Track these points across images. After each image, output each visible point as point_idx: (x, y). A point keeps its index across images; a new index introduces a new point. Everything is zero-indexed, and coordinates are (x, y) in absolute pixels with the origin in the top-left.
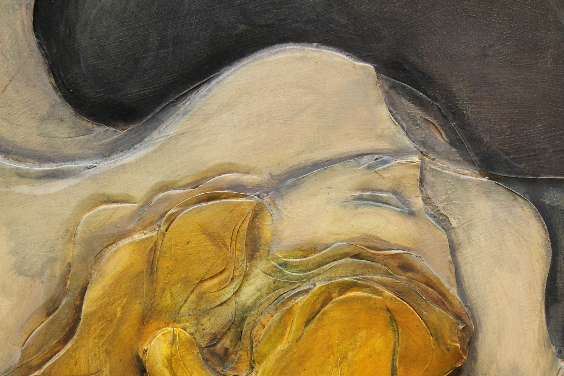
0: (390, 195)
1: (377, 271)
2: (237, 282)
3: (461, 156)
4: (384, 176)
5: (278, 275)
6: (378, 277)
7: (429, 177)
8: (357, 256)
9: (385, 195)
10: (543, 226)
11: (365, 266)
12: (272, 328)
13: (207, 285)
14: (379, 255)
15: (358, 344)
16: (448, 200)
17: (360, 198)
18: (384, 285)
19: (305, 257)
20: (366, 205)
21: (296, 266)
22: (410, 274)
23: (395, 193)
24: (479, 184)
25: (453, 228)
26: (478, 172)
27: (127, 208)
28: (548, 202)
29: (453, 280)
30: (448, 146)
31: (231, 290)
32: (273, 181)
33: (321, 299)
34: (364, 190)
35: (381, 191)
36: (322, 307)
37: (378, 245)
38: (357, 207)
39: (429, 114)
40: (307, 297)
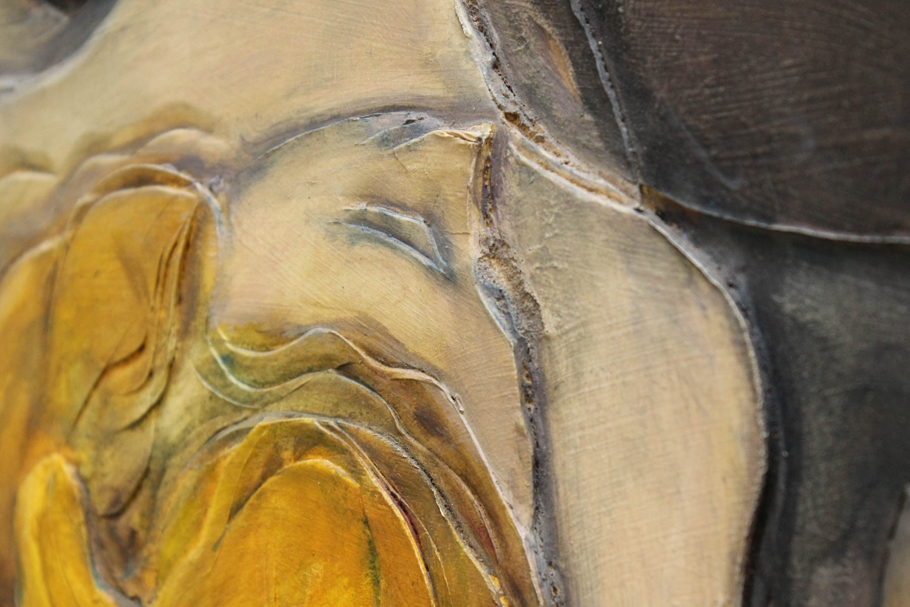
0: (419, 222)
1: (374, 415)
2: (160, 379)
3: (601, 137)
4: (408, 167)
5: (219, 382)
6: (368, 433)
7: (511, 188)
8: (345, 369)
9: (404, 218)
10: (750, 376)
11: (357, 399)
12: (181, 505)
13: (120, 375)
14: (383, 375)
15: (309, 592)
16: (543, 256)
17: (360, 219)
18: (375, 454)
19: (268, 350)
20: (369, 238)
21: (248, 369)
22: (433, 442)
23: (430, 219)
24: (613, 221)
25: (547, 338)
26: (635, 189)
28: (789, 307)
30: (579, 106)
31: (148, 397)
32: (245, 156)
33: (262, 459)
34: (373, 198)
35: (403, 207)
36: (264, 478)
37: (386, 351)
38: (354, 239)
39: (545, 11)
40: (245, 441)
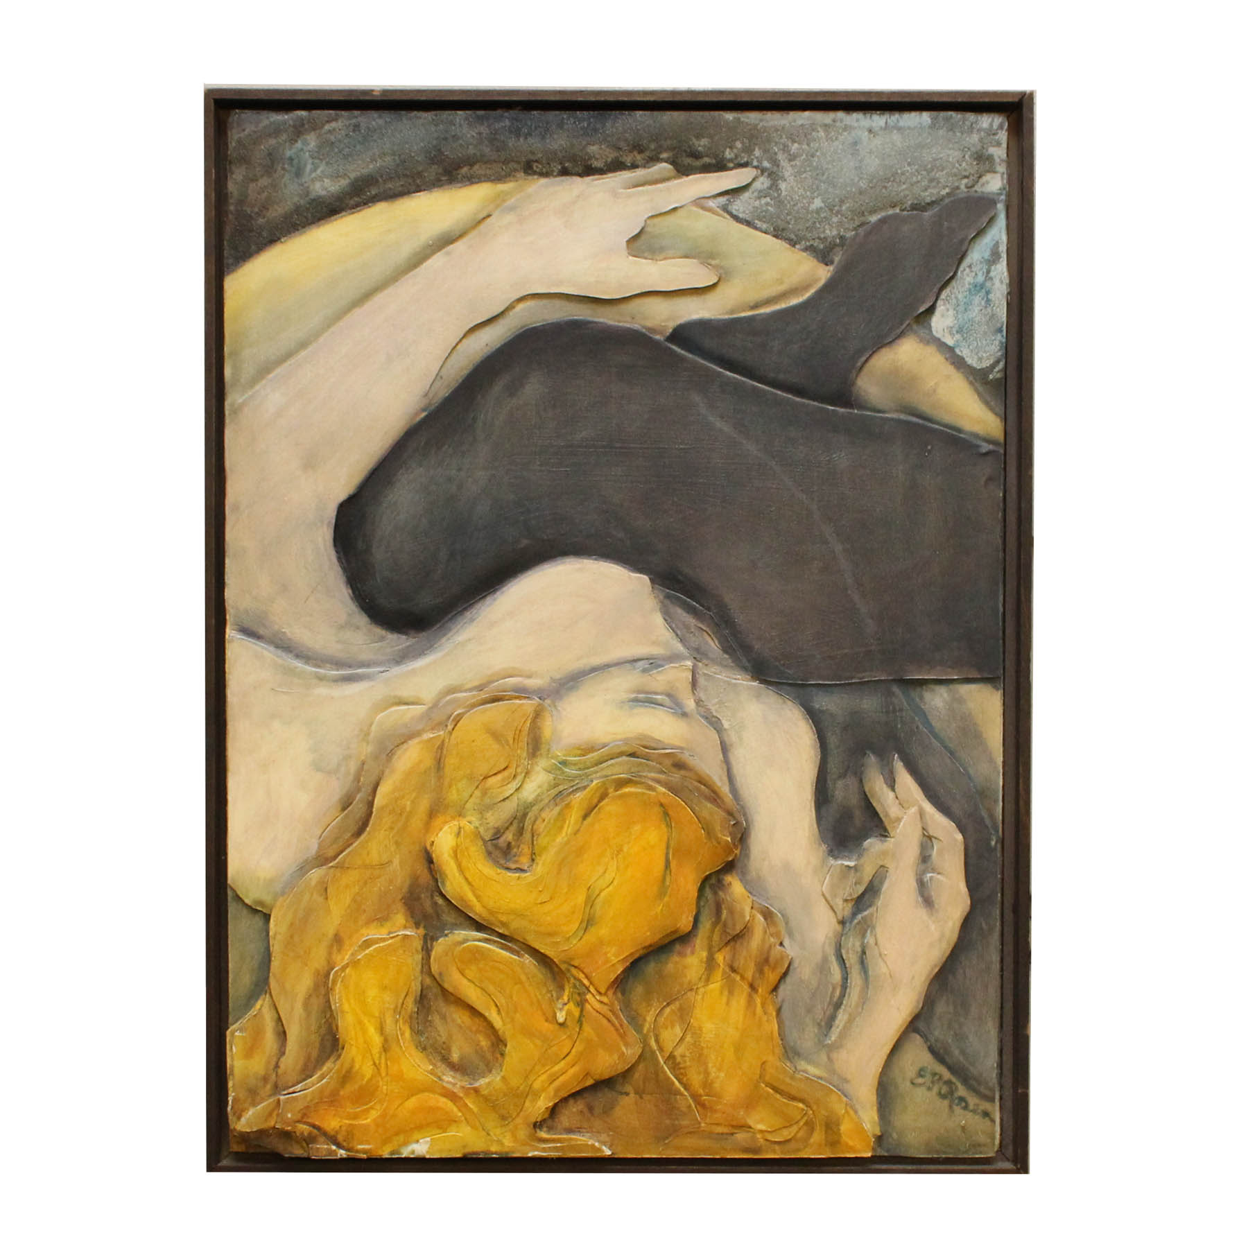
0: (664, 697)
1: (651, 769)
2: (520, 778)
3: (733, 662)
4: (658, 678)
5: (558, 772)
6: (653, 775)
7: (702, 681)
8: (633, 755)
9: (659, 697)
10: (812, 728)
11: (641, 764)
12: (552, 821)
13: (492, 781)
14: (653, 753)
15: (633, 837)
16: (721, 703)
17: (636, 700)
18: (658, 782)
19: (584, 756)
20: (641, 706)
21: (575, 764)
22: (683, 772)
23: (669, 695)
24: (749, 688)
25: (725, 730)
26: (749, 677)
27: (419, 709)
28: (817, 706)
29: (725, 778)
30: (721, 652)
31: (514, 785)
32: (554, 685)
33: (598, 795)
34: (639, 692)
35: (656, 693)
36: (599, 802)
37: (653, 745)
38: (631, 708)
39: (702, 622)
40: (585, 792)
